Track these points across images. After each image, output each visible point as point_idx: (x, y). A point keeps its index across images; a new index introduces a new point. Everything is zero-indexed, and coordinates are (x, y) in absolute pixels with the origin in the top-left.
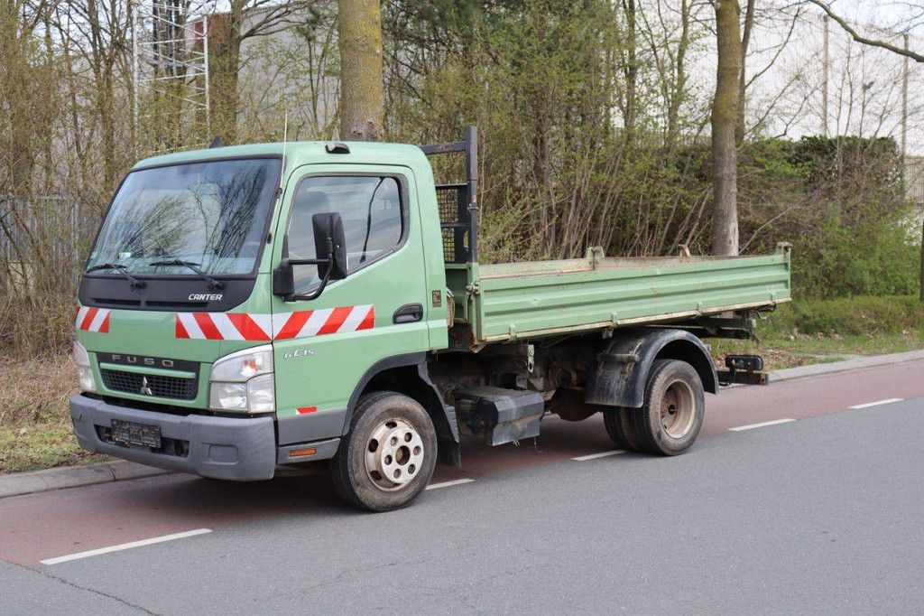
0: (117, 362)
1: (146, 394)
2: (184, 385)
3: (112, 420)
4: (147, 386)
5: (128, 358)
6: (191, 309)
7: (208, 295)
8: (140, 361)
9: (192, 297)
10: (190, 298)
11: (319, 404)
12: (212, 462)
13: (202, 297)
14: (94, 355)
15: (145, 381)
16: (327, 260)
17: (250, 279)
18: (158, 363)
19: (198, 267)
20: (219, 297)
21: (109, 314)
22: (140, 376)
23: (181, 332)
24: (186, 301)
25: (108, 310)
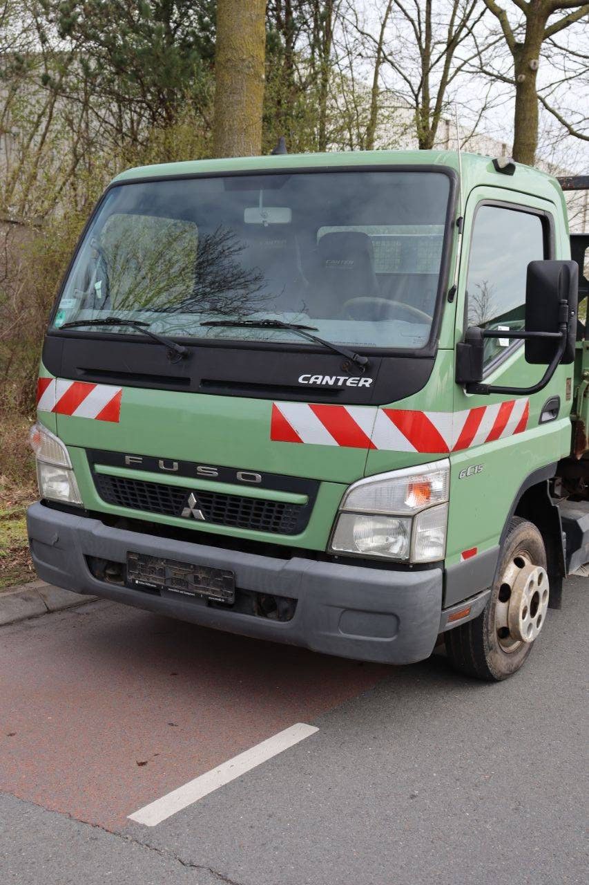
0: (133, 466)
1: (192, 517)
2: (280, 512)
3: (129, 553)
4: (197, 507)
5: (161, 462)
6: (305, 397)
7: (342, 379)
8: (188, 469)
9: (308, 379)
10: (300, 380)
11: (479, 543)
12: (343, 635)
13: (330, 381)
14: (83, 453)
15: (193, 499)
16: (559, 334)
17: (426, 357)
18: (227, 474)
19: (311, 333)
20: (367, 382)
21: (119, 395)
22: (186, 491)
23: (282, 431)
24: (294, 384)
25: (117, 389)
